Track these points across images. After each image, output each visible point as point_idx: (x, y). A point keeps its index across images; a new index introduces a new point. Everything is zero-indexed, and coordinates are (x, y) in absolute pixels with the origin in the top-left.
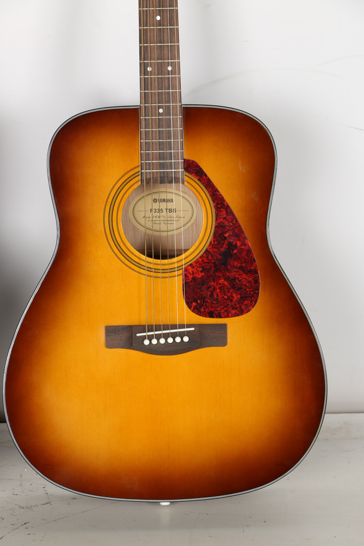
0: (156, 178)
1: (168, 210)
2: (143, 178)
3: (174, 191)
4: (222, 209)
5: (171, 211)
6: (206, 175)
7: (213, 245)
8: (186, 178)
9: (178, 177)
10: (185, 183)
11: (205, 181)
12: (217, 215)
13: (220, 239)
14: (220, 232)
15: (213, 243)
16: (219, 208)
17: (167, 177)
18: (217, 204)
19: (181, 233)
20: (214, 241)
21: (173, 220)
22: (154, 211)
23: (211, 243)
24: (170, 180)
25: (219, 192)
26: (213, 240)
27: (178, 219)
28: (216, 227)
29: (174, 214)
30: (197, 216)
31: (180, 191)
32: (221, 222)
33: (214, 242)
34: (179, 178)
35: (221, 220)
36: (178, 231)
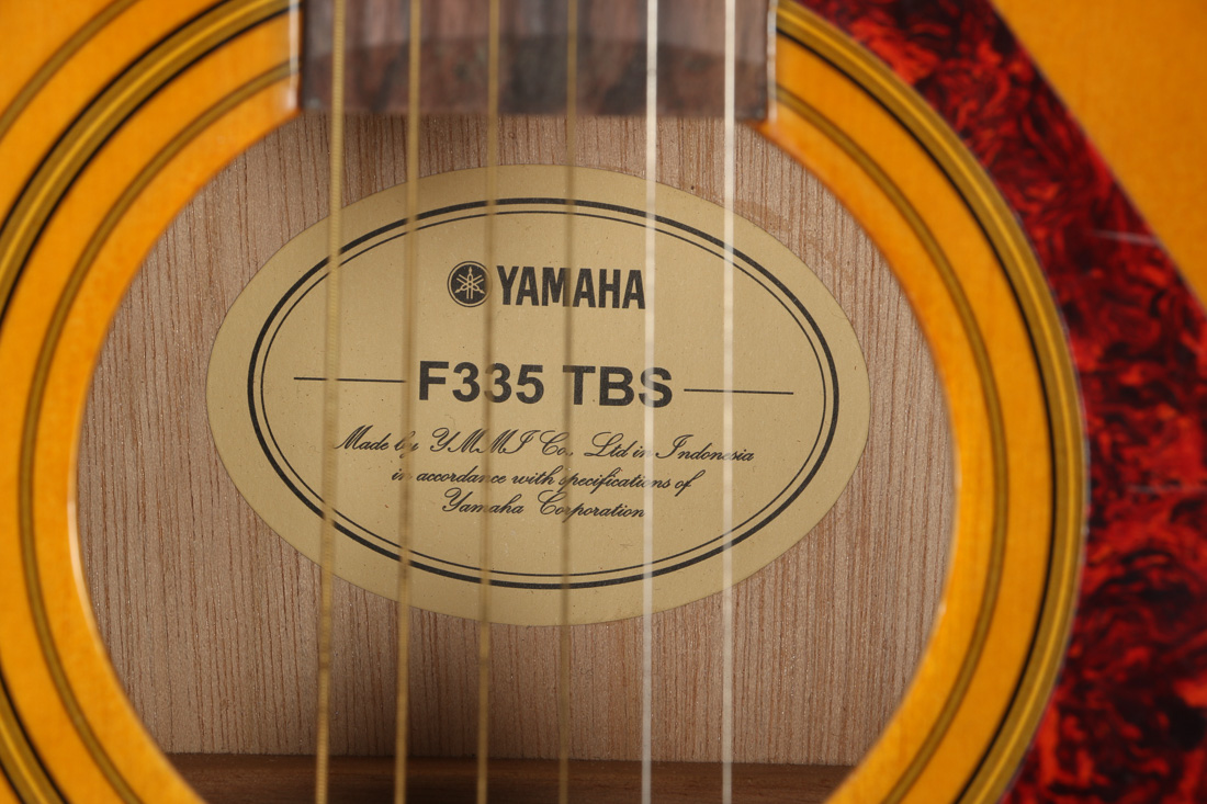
0: (468, 46)
1: (592, 383)
2: (318, 47)
3: (650, 193)
4: (1166, 413)
5: (617, 386)
6: (1004, 40)
7: (1059, 788)
8: (786, 67)
9: (700, 42)
10: (777, 114)
11: (993, 108)
12: (1107, 475)
13: (1131, 731)
14: (1136, 654)
15: (1050, 770)
16: (1131, 396)
17: (586, 41)
18: (1117, 353)
19: (712, 602)
20: (1067, 752)
21: (637, 482)
22: (456, 381)
23: (1030, 766)
24: (610, 72)
25: (1136, 223)
26: (1050, 741)
27: (686, 469)
28: (1090, 603)
29: (647, 424)
30: (868, 448)
31: (714, 197)
32: (1150, 548)
33: (1067, 760)
34: (710, 64)
35: (1156, 527)
36: (687, 587)
